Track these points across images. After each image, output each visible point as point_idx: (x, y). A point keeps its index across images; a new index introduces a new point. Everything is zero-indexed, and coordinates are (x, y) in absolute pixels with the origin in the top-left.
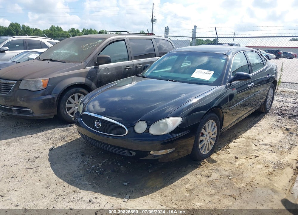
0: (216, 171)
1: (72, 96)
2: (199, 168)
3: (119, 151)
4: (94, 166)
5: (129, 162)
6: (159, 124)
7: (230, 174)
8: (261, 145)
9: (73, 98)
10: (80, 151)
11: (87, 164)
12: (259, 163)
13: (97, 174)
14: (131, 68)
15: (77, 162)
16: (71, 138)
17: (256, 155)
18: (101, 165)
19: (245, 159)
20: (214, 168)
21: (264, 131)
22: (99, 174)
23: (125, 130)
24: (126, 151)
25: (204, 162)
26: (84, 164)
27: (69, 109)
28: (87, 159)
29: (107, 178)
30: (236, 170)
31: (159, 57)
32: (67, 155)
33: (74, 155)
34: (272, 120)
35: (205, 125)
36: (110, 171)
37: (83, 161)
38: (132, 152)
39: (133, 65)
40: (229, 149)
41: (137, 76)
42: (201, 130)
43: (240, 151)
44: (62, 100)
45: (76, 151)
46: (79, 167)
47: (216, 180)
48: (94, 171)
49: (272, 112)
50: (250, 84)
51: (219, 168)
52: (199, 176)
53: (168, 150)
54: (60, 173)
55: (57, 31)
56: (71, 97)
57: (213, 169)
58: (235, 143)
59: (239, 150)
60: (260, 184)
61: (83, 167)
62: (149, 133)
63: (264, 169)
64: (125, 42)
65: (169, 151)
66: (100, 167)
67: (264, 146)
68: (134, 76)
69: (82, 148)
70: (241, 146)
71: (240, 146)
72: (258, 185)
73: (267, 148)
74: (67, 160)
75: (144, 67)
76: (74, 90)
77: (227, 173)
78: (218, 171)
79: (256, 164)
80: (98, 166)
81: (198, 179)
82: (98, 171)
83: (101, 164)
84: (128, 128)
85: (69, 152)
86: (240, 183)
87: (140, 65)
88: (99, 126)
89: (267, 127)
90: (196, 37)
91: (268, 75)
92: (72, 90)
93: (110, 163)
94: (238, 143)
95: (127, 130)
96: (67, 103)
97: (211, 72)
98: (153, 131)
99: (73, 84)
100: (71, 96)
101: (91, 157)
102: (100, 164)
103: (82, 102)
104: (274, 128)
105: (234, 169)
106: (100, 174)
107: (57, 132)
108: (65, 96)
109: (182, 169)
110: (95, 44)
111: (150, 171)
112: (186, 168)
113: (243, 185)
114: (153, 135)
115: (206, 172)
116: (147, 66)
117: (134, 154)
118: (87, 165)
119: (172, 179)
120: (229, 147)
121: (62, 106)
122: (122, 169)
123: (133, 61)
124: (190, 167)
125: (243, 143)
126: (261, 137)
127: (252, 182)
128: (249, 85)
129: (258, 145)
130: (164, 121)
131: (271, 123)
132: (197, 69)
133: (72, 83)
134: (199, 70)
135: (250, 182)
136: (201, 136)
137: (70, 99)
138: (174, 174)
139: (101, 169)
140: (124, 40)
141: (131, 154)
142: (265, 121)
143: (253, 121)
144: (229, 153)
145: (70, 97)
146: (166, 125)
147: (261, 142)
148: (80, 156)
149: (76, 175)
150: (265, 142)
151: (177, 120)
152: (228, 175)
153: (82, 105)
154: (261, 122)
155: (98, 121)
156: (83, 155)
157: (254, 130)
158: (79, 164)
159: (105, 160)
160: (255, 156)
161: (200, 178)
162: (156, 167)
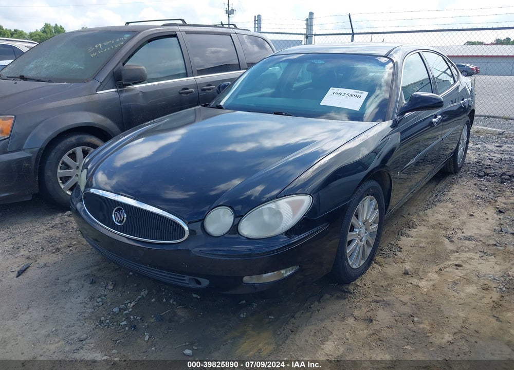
0: (384, 307)
1: (71, 151)
2: (347, 300)
3: (170, 277)
4: (116, 310)
5: (195, 296)
6: (261, 213)
7: (415, 310)
8: (461, 239)
9: (73, 156)
10: (86, 272)
11: (101, 304)
12: (469, 282)
13: (123, 330)
14: (192, 92)
15: (79, 300)
16: (67, 244)
17: (457, 263)
18: (133, 306)
19: (436, 272)
20: (378, 299)
21: (459, 209)
22: (127, 328)
23: (183, 228)
24: (187, 278)
25: (357, 285)
26: (95, 304)
27: (65, 179)
28: (102, 292)
29: (147, 338)
30: (425, 301)
31: (245, 71)
32: (55, 285)
33: (73, 285)
34: (468, 188)
35: (358, 209)
36: (152, 320)
37: (92, 298)
38: (200, 279)
39: (196, 85)
40: (401, 251)
41: (204, 106)
42: (350, 220)
43: (424, 254)
44: (48, 162)
45: (77, 274)
46: (82, 313)
47: (388, 327)
48: (117, 322)
49: (466, 171)
50: (436, 116)
51: (388, 298)
52: (351, 321)
53: (283, 271)
54: (36, 332)
55: (55, 32)
56: (69, 155)
57: (377, 302)
58: (410, 238)
59: (421, 253)
60: (482, 331)
61: (92, 313)
62: (239, 234)
63: (481, 295)
64: (178, 39)
65: (286, 273)
66: (130, 310)
67: (467, 242)
68: (199, 107)
69: (91, 266)
70: (423, 245)
71: (421, 245)
72: (477, 335)
73: (475, 247)
74: (55, 296)
75: (219, 88)
76: (73, 139)
77: (407, 310)
78: (389, 305)
79: (462, 283)
80: (127, 308)
81: (350, 328)
82: (124, 323)
83: (133, 303)
84: (188, 224)
85: (63, 276)
86: (441, 334)
87: (211, 85)
88: (120, 222)
89: (463, 201)
90: (314, 33)
91: (463, 100)
92: (69, 140)
93: (153, 301)
94: (416, 239)
95: (186, 228)
96: (59, 167)
97: (362, 93)
98: (248, 228)
99: (70, 128)
100: (68, 153)
101: (112, 287)
102: (131, 303)
103: (85, 166)
104: (477, 202)
105: (420, 298)
106: (129, 328)
107: (41, 229)
108: (53, 154)
109: (312, 306)
110: (116, 43)
111: (242, 316)
112: (319, 302)
113: (448, 337)
114: (248, 238)
115: (365, 310)
116: (225, 86)
117: (205, 282)
118: (101, 308)
119: (292, 331)
120: (399, 247)
121: (48, 173)
122: (181, 312)
123: (196, 77)
124: (327, 299)
125: (425, 238)
126: (457, 222)
127: (464, 329)
128: (434, 120)
129: (455, 239)
130: (272, 205)
131: (470, 192)
132: (331, 88)
133: (69, 126)
134: (336, 90)
135: (460, 328)
136: (350, 232)
137: (66, 158)
138: (295, 319)
139: (132, 317)
140: (175, 36)
141: (199, 283)
142: (458, 190)
143: (435, 189)
144: (402, 261)
145: (66, 155)
146: (278, 213)
147: (460, 234)
148: (87, 285)
149: (73, 337)
150: (468, 233)
151: (302, 202)
152: (411, 312)
153: (85, 171)
154: (451, 193)
155: (119, 209)
156: (93, 282)
157: (442, 209)
158: (82, 305)
159: (142, 293)
160: (456, 265)
161: (352, 325)
162: (255, 305)
